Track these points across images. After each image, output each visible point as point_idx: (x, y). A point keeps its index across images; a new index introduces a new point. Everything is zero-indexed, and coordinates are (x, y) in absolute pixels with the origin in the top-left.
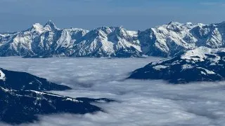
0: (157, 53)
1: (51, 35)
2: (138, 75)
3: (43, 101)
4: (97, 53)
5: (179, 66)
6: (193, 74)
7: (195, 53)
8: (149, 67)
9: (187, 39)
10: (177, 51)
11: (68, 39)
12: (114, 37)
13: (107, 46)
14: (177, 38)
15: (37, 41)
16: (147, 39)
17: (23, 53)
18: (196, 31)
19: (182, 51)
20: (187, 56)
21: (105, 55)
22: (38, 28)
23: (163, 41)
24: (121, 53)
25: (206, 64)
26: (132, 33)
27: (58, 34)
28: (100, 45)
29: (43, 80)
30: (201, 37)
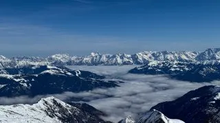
0: (138, 63)
1: (98, 57)
2: (132, 71)
3: (95, 83)
4: (116, 64)
5: (147, 68)
6: (153, 71)
7: (153, 63)
8: (136, 69)
9: (150, 58)
10: (146, 62)
11: (105, 58)
12: (122, 58)
13: (119, 61)
14: (146, 57)
15: (92, 60)
16: (135, 58)
17: (87, 64)
18: (153, 55)
19: (148, 62)
20: (150, 64)
21: (119, 64)
22: (93, 54)
23: (141, 59)
24: (125, 63)
25: (158, 67)
26: (129, 56)
27: (101, 57)
28: (116, 60)
29: (95, 74)
30: (156, 57)
